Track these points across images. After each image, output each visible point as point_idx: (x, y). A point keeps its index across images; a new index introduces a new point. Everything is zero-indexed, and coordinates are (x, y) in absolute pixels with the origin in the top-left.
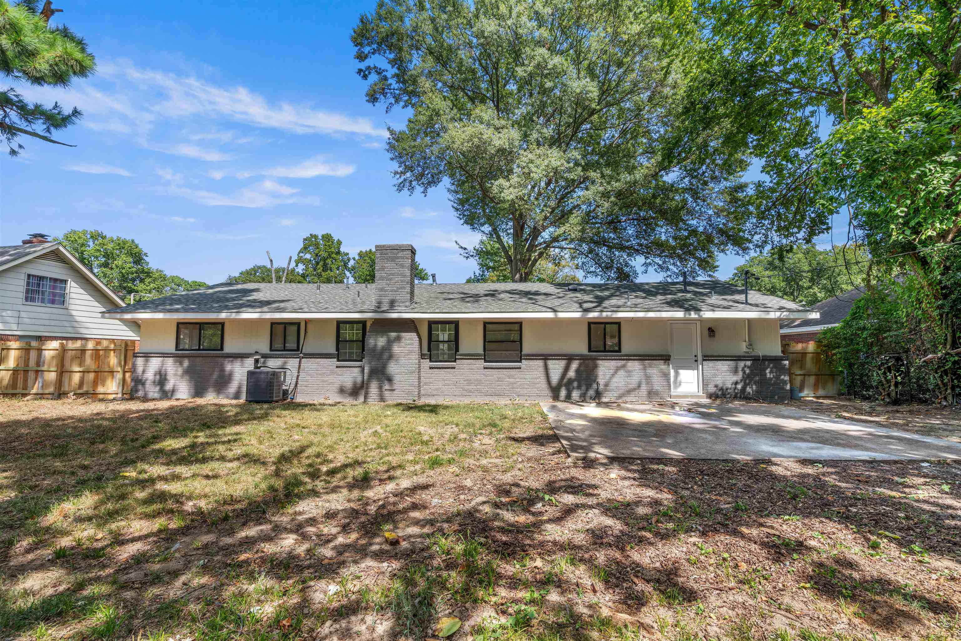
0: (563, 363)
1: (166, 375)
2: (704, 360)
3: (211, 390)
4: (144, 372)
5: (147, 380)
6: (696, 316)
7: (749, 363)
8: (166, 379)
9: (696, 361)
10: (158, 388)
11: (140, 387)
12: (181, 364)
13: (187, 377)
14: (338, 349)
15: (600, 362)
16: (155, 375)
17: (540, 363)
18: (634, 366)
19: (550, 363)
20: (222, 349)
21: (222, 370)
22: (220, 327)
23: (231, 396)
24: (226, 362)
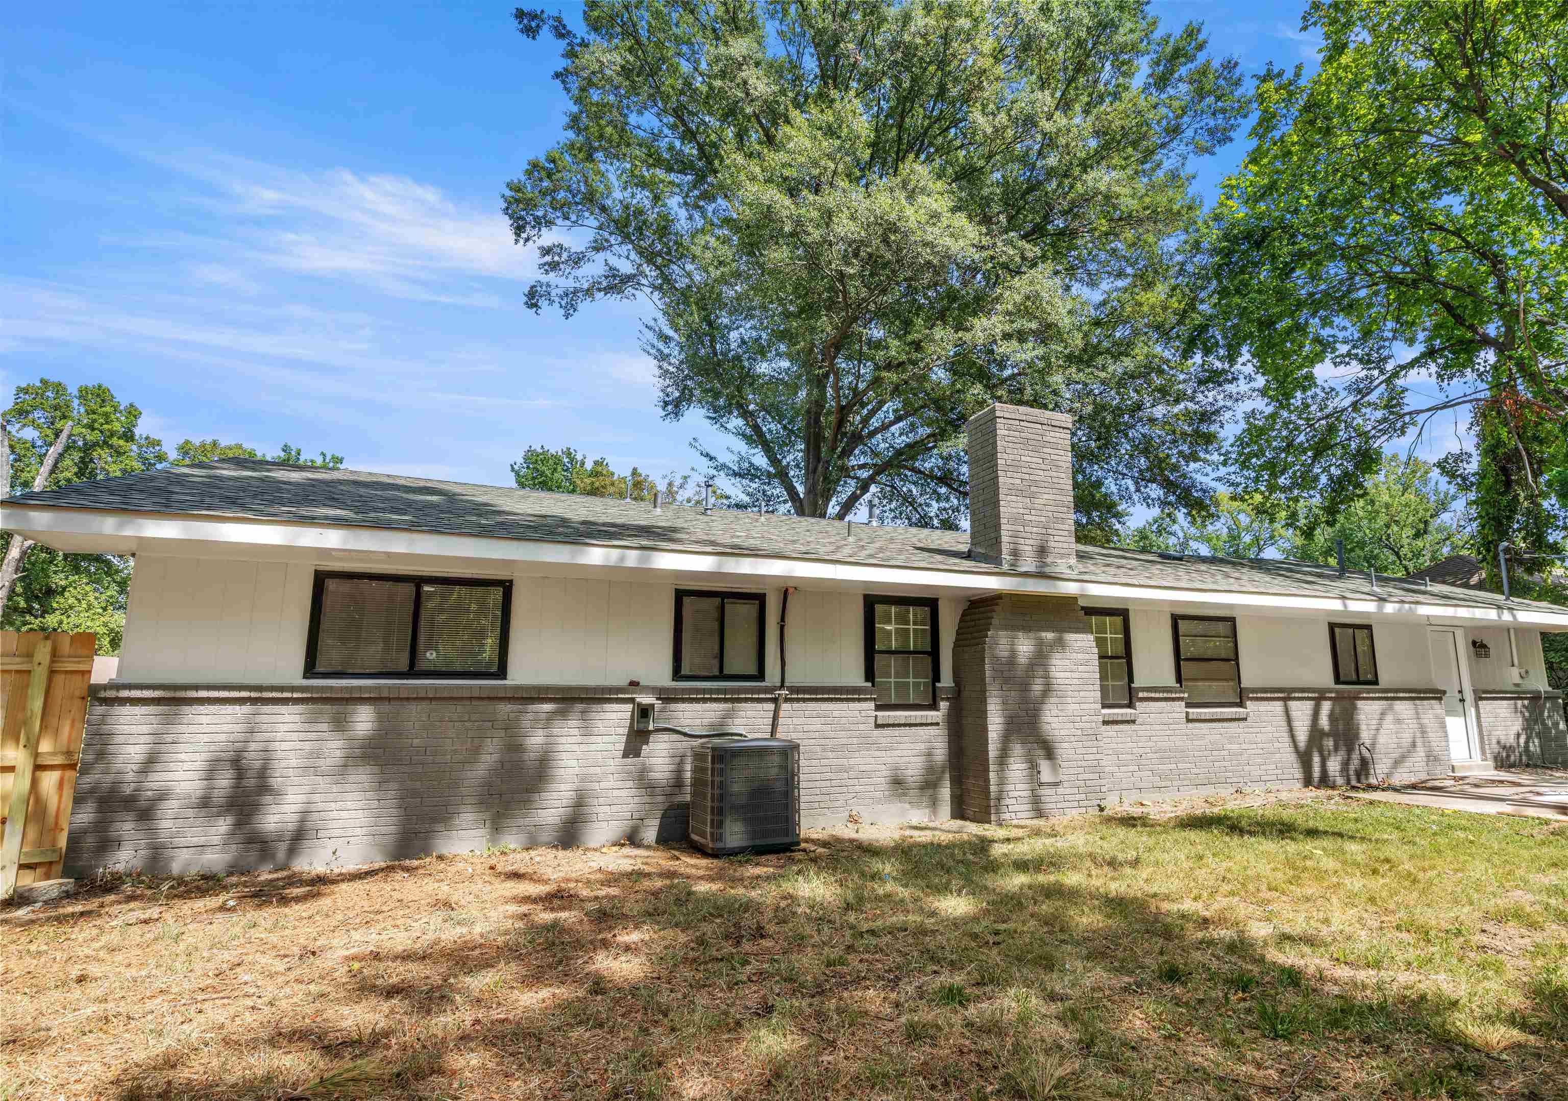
0: (1308, 706)
1: (263, 773)
2: (1478, 698)
3: (467, 817)
4: (151, 762)
5: (163, 796)
6: (1510, 618)
7: (1526, 702)
8: (264, 788)
9: (1462, 700)
10: (223, 825)
11: (126, 827)
12: (340, 724)
13: (363, 776)
14: (870, 675)
15: (1360, 704)
16: (210, 773)
17: (1278, 706)
18: (1403, 708)
19: (1293, 704)
20: (502, 673)
21: (514, 748)
22: (497, 594)
23: (545, 837)
24: (526, 721)
